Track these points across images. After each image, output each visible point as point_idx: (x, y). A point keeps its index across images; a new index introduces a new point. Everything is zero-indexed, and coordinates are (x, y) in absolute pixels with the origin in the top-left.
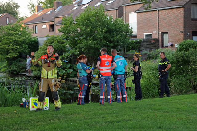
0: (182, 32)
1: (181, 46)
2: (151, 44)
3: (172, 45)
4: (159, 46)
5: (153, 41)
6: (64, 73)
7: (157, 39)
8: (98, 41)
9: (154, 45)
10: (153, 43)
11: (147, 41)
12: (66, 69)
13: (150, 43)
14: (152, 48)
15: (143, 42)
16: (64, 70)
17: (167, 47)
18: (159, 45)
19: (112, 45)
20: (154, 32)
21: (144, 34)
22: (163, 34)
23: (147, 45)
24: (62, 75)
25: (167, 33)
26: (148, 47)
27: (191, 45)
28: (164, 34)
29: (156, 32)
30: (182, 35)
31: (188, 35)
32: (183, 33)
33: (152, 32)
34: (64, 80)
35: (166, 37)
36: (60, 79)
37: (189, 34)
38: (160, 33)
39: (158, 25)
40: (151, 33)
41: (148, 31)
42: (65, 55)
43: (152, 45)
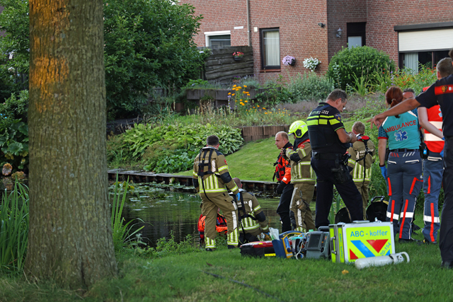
0: (323, 26)
1: (341, 63)
2: (233, 61)
3: (294, 64)
4: (252, 67)
5: (239, 54)
6: (19, 150)
7: (247, 46)
8: (121, 54)
9: (240, 65)
10: (239, 58)
11: (223, 52)
12: (27, 140)
13: (232, 59)
14: (236, 71)
15: (213, 57)
16: (19, 140)
17: (277, 68)
18: (253, 63)
19: (156, 64)
20: (235, 28)
21: (205, 33)
22: (263, 32)
23: (224, 64)
24: (12, 158)
25: (276, 29)
26: (227, 71)
27: (366, 59)
28: (265, 33)
29: (242, 27)
30: (324, 34)
31: (338, 33)
32: (326, 29)
33: (232, 29)
34: (19, 170)
35: (272, 40)
36: (7, 168)
37: (339, 30)
38: (256, 29)
39: (249, 7)
40: (228, 32)
41: (217, 26)
42: (18, 98)
43: (235, 66)
